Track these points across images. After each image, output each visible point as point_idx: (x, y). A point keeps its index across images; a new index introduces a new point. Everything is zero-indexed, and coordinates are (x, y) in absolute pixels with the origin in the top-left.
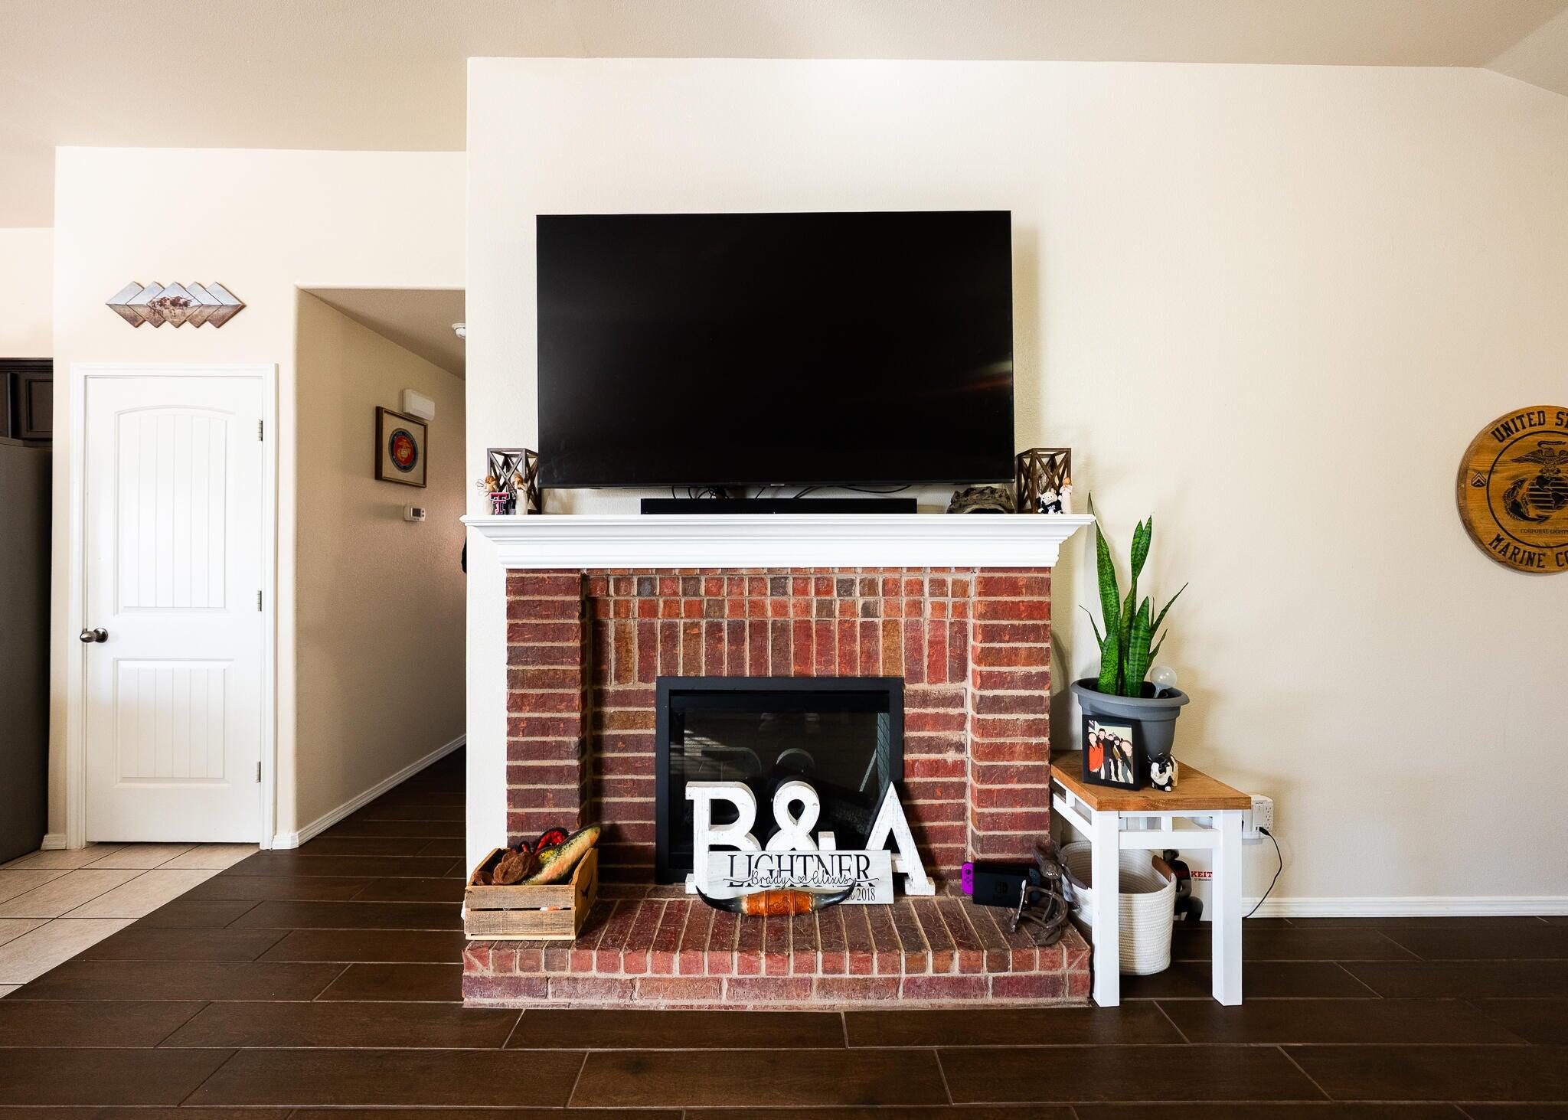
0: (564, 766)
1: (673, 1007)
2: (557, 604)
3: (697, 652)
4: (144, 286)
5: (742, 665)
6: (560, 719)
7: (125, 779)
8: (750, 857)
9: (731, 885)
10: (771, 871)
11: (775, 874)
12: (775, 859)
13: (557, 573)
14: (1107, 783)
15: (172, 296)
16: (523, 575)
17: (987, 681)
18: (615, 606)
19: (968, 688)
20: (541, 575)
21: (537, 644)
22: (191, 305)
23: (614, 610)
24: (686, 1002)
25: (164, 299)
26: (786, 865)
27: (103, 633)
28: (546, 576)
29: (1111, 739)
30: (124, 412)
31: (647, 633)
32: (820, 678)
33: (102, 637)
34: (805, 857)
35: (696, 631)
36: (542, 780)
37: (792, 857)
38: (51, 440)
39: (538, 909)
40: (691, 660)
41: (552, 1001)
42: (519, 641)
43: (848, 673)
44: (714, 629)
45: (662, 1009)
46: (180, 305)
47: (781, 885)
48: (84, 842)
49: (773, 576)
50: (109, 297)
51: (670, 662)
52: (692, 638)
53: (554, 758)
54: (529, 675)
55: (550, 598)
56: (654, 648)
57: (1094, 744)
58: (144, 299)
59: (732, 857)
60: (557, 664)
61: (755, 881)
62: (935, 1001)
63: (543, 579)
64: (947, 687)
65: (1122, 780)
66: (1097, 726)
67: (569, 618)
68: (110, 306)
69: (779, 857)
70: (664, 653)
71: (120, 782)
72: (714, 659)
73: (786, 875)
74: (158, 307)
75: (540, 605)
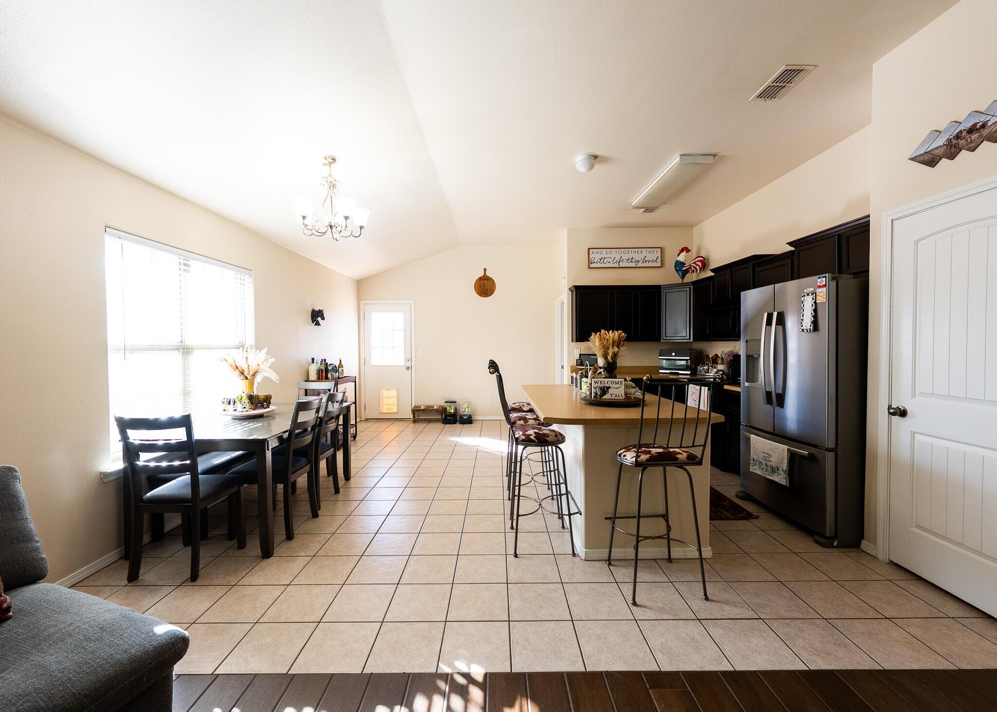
4: (941, 131)
7: (919, 527)
15: (968, 125)
22: (989, 125)
25: (961, 132)
27: (903, 410)
30: (920, 240)
33: (903, 413)
38: (868, 271)
46: (978, 129)
48: (888, 560)
50: (911, 153)
58: (941, 141)
68: (912, 159)
71: (915, 527)
74: (954, 142)
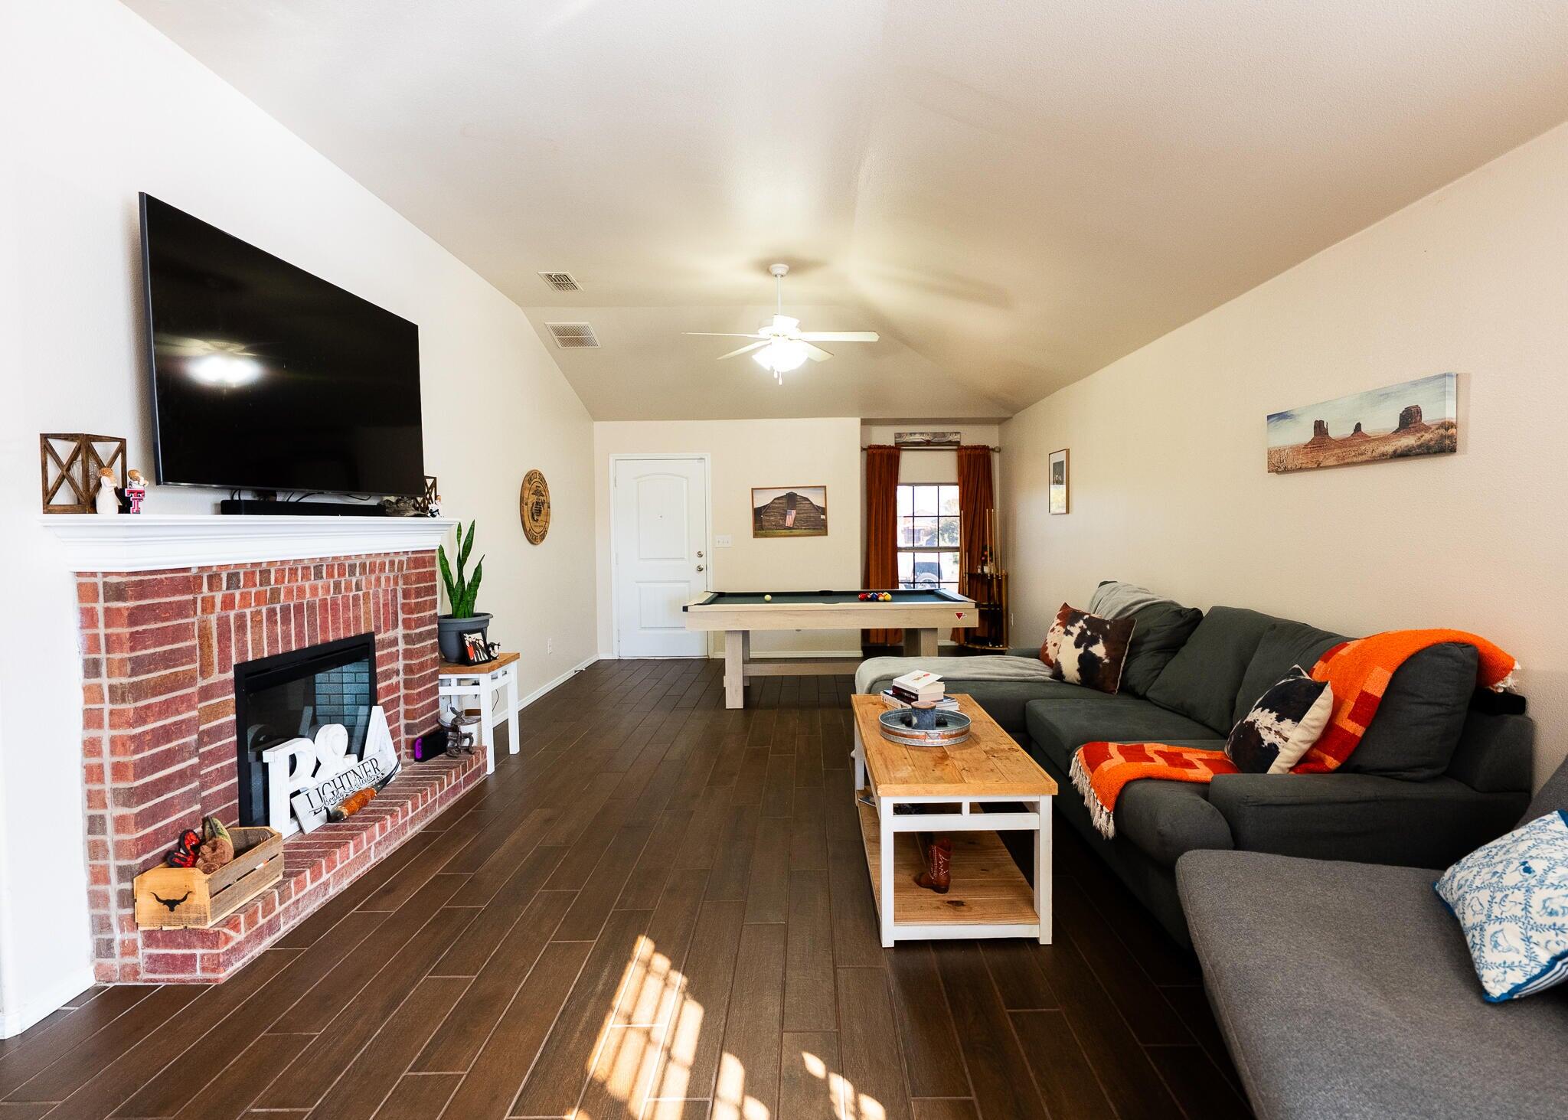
0: (187, 768)
1: (351, 882)
2: (174, 604)
3: (261, 637)
5: (289, 642)
6: (182, 721)
8: (317, 789)
9: (315, 813)
10: (333, 792)
11: (335, 793)
12: (332, 783)
13: (173, 573)
14: (479, 663)
16: (142, 578)
17: (407, 624)
18: (202, 603)
19: (400, 631)
20: (159, 577)
21: (158, 649)
23: (202, 606)
24: (355, 876)
26: (339, 785)
28: (163, 576)
29: (474, 640)
31: (223, 623)
32: (334, 642)
34: (346, 774)
35: (259, 617)
36: (169, 790)
37: (339, 777)
39: (255, 869)
40: (257, 643)
41: (285, 928)
42: (141, 649)
43: (348, 635)
44: (272, 613)
45: (346, 887)
47: (341, 798)
49: (315, 564)
51: (242, 651)
52: (256, 624)
53: (179, 762)
54: (152, 684)
55: (167, 600)
56: (229, 639)
57: (468, 645)
59: (307, 795)
60: (177, 666)
61: (327, 803)
62: (448, 804)
63: (161, 581)
64: (391, 634)
65: (483, 659)
66: (467, 636)
67: (187, 617)
69: (333, 781)
70: (238, 641)
72: (273, 641)
73: (341, 790)
75: (158, 608)
